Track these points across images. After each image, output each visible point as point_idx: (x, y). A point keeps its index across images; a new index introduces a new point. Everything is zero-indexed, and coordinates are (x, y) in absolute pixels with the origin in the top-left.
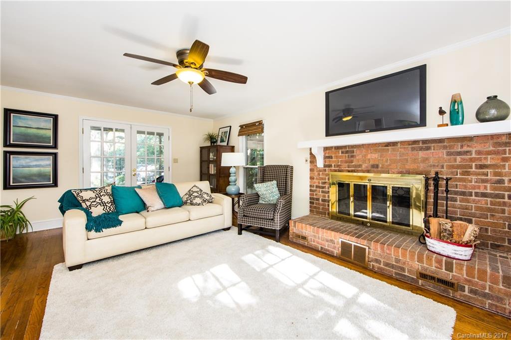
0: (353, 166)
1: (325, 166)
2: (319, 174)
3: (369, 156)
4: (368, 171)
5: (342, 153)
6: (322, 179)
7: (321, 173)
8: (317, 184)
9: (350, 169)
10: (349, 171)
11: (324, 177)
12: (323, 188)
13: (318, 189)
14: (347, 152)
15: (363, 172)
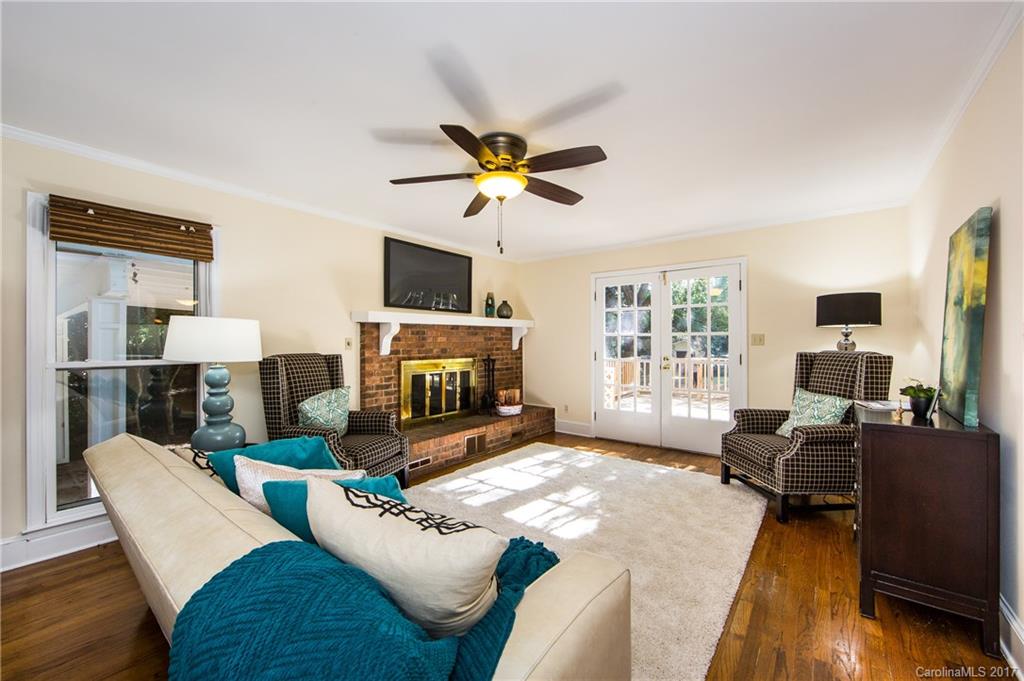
0: (424, 352)
1: (392, 353)
2: (381, 366)
3: (439, 339)
4: (439, 357)
5: (413, 333)
6: (386, 373)
7: (384, 364)
8: (378, 383)
9: (421, 355)
10: (420, 359)
11: (389, 369)
12: (388, 387)
13: (379, 391)
14: (418, 333)
15: (434, 358)
